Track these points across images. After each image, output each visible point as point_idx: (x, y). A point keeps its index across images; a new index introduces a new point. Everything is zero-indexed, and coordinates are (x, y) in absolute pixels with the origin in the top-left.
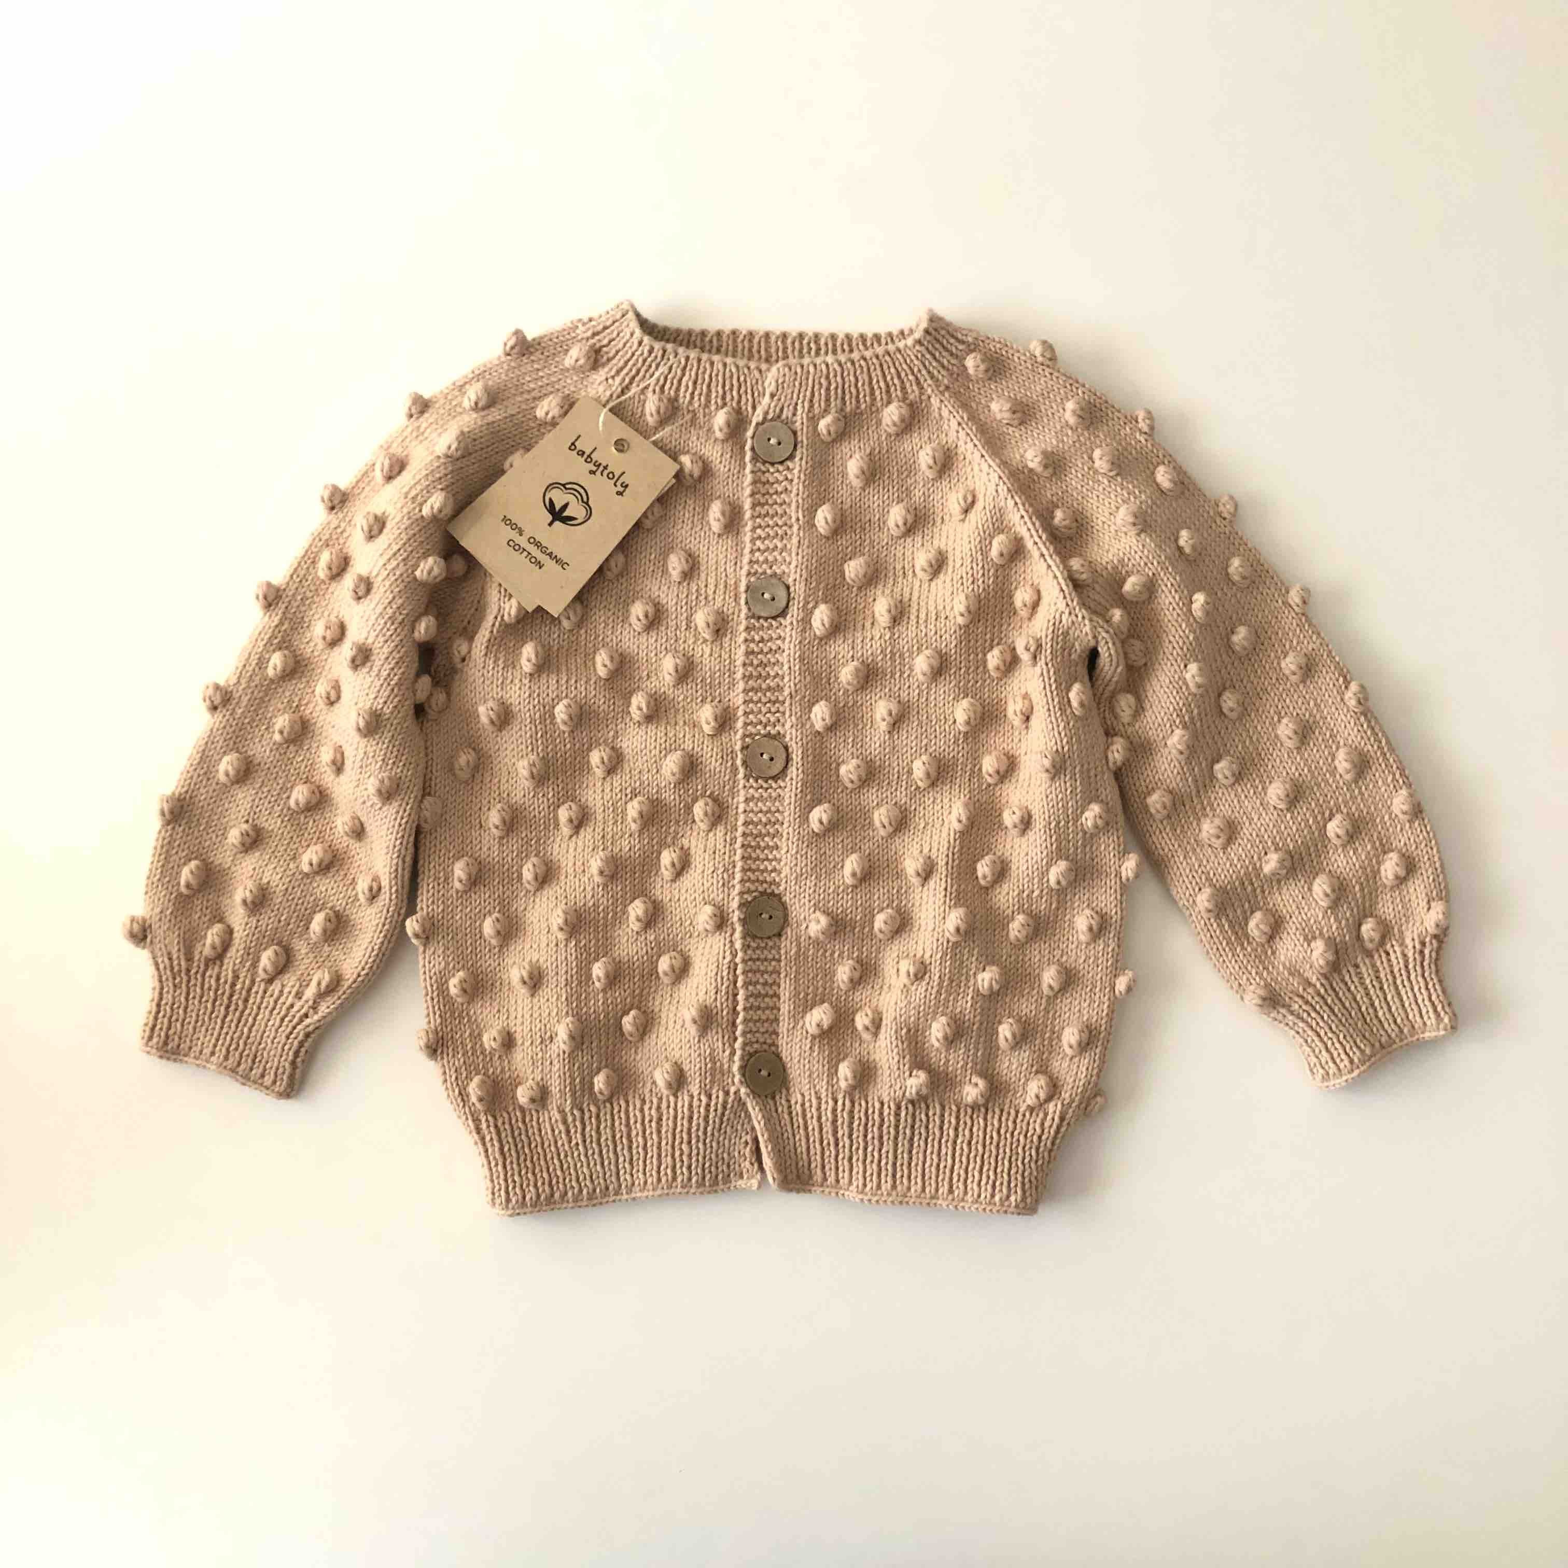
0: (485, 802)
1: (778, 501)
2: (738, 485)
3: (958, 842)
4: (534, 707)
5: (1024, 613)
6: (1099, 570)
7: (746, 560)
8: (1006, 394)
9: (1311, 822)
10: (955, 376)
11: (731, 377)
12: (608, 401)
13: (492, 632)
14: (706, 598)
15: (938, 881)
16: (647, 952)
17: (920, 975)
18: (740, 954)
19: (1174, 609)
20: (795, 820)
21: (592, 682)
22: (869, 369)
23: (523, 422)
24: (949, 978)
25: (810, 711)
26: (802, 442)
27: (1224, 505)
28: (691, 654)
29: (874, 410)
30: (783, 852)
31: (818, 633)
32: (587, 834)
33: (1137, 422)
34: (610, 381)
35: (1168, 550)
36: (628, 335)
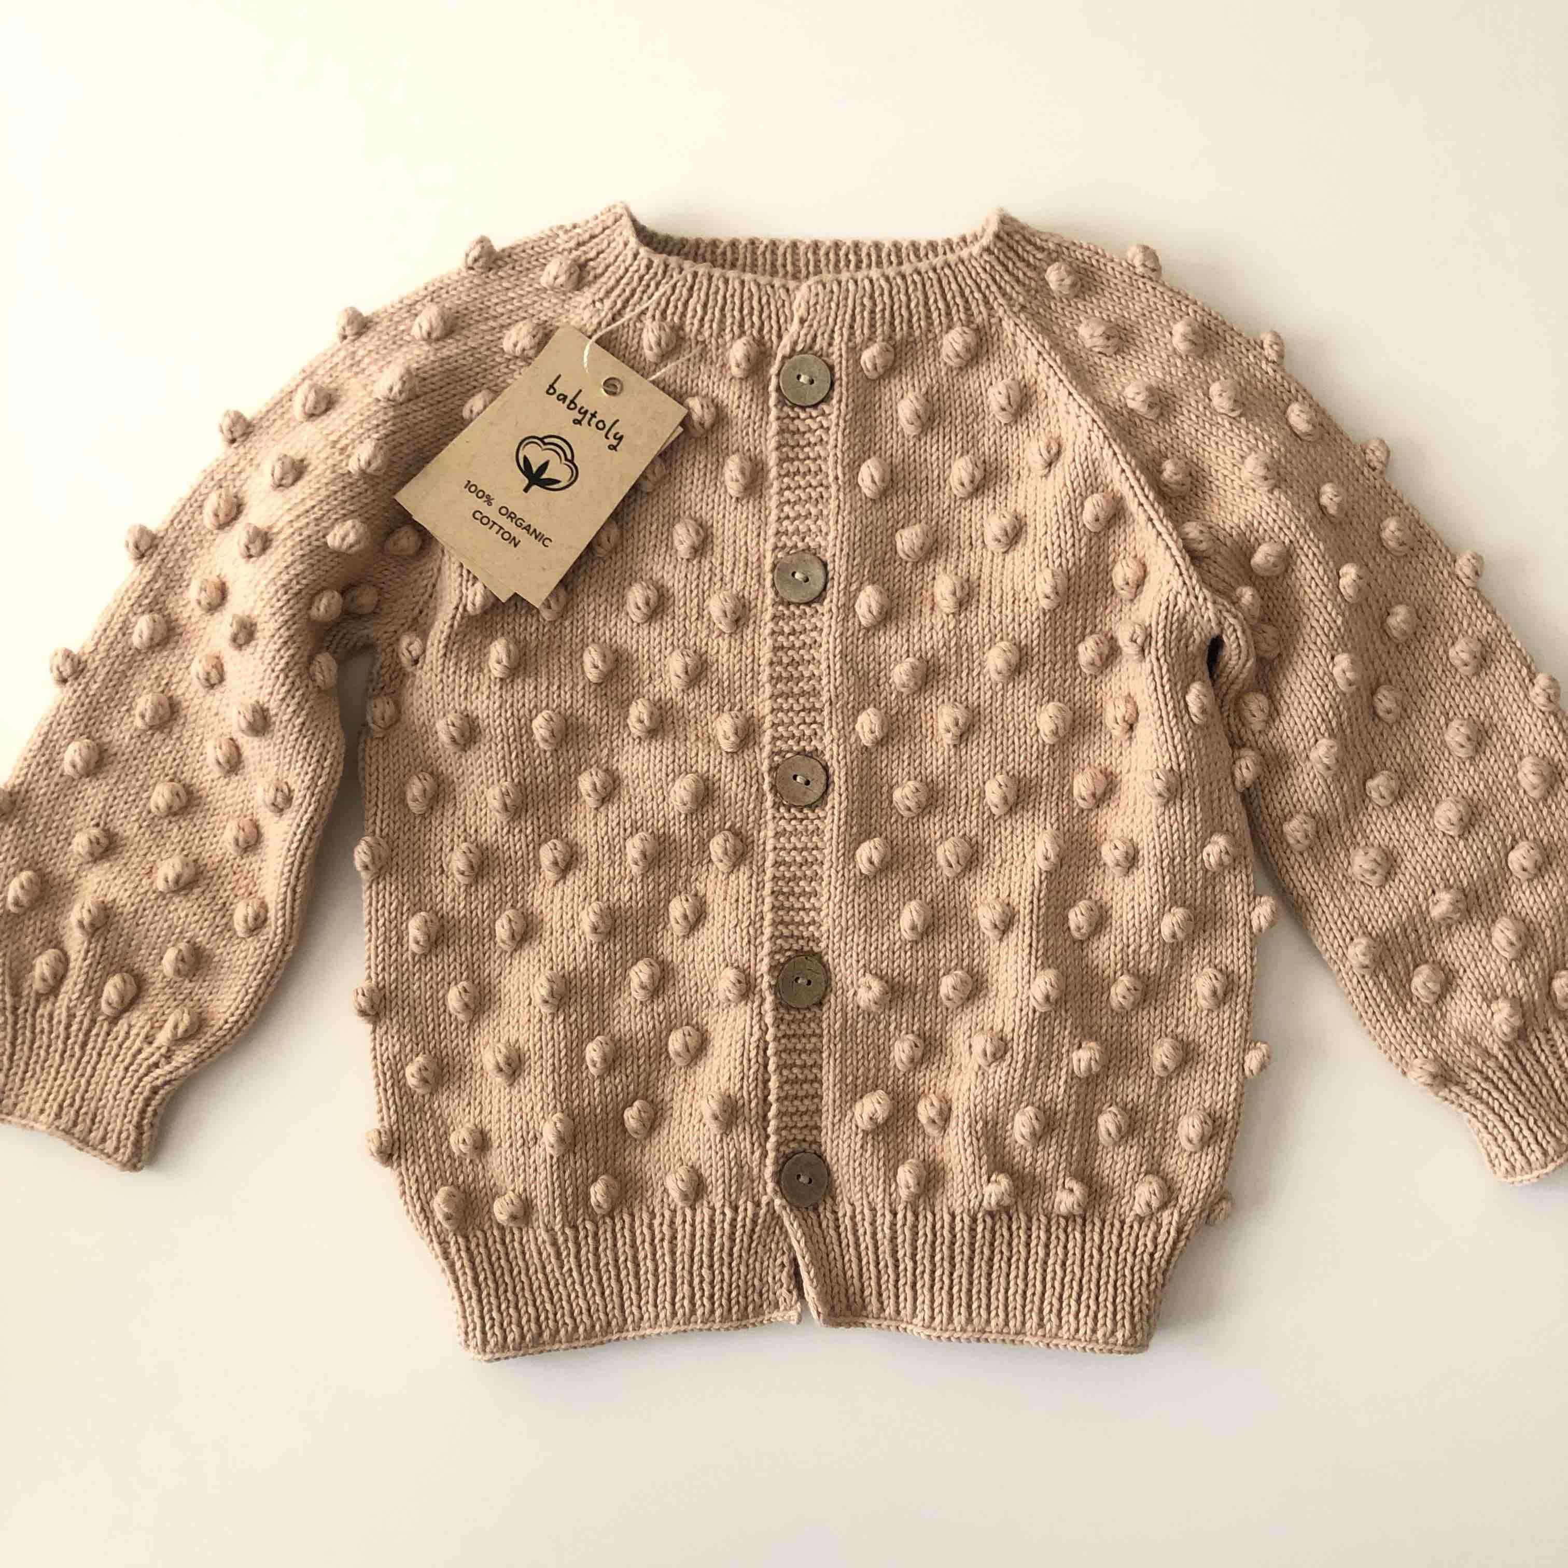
0: (447, 841)
1: (811, 455)
2: (760, 435)
3: (1045, 884)
4: (507, 721)
5: (1125, 594)
6: (1221, 538)
7: (771, 531)
8: (1097, 314)
9: (1489, 851)
10: (1033, 292)
11: (751, 298)
12: (595, 331)
13: (452, 626)
14: (722, 580)
15: (1020, 934)
16: (654, 1027)
17: (998, 1056)
18: (771, 1031)
19: (1317, 585)
20: (838, 859)
21: (579, 688)
22: (924, 285)
23: (487, 356)
24: (1037, 1057)
25: (855, 721)
26: (841, 379)
27: (1373, 452)
28: (703, 650)
29: (931, 338)
30: (823, 899)
31: (864, 622)
32: (575, 880)
33: (1262, 348)
34: (598, 305)
35: (1308, 511)
36: (621, 245)
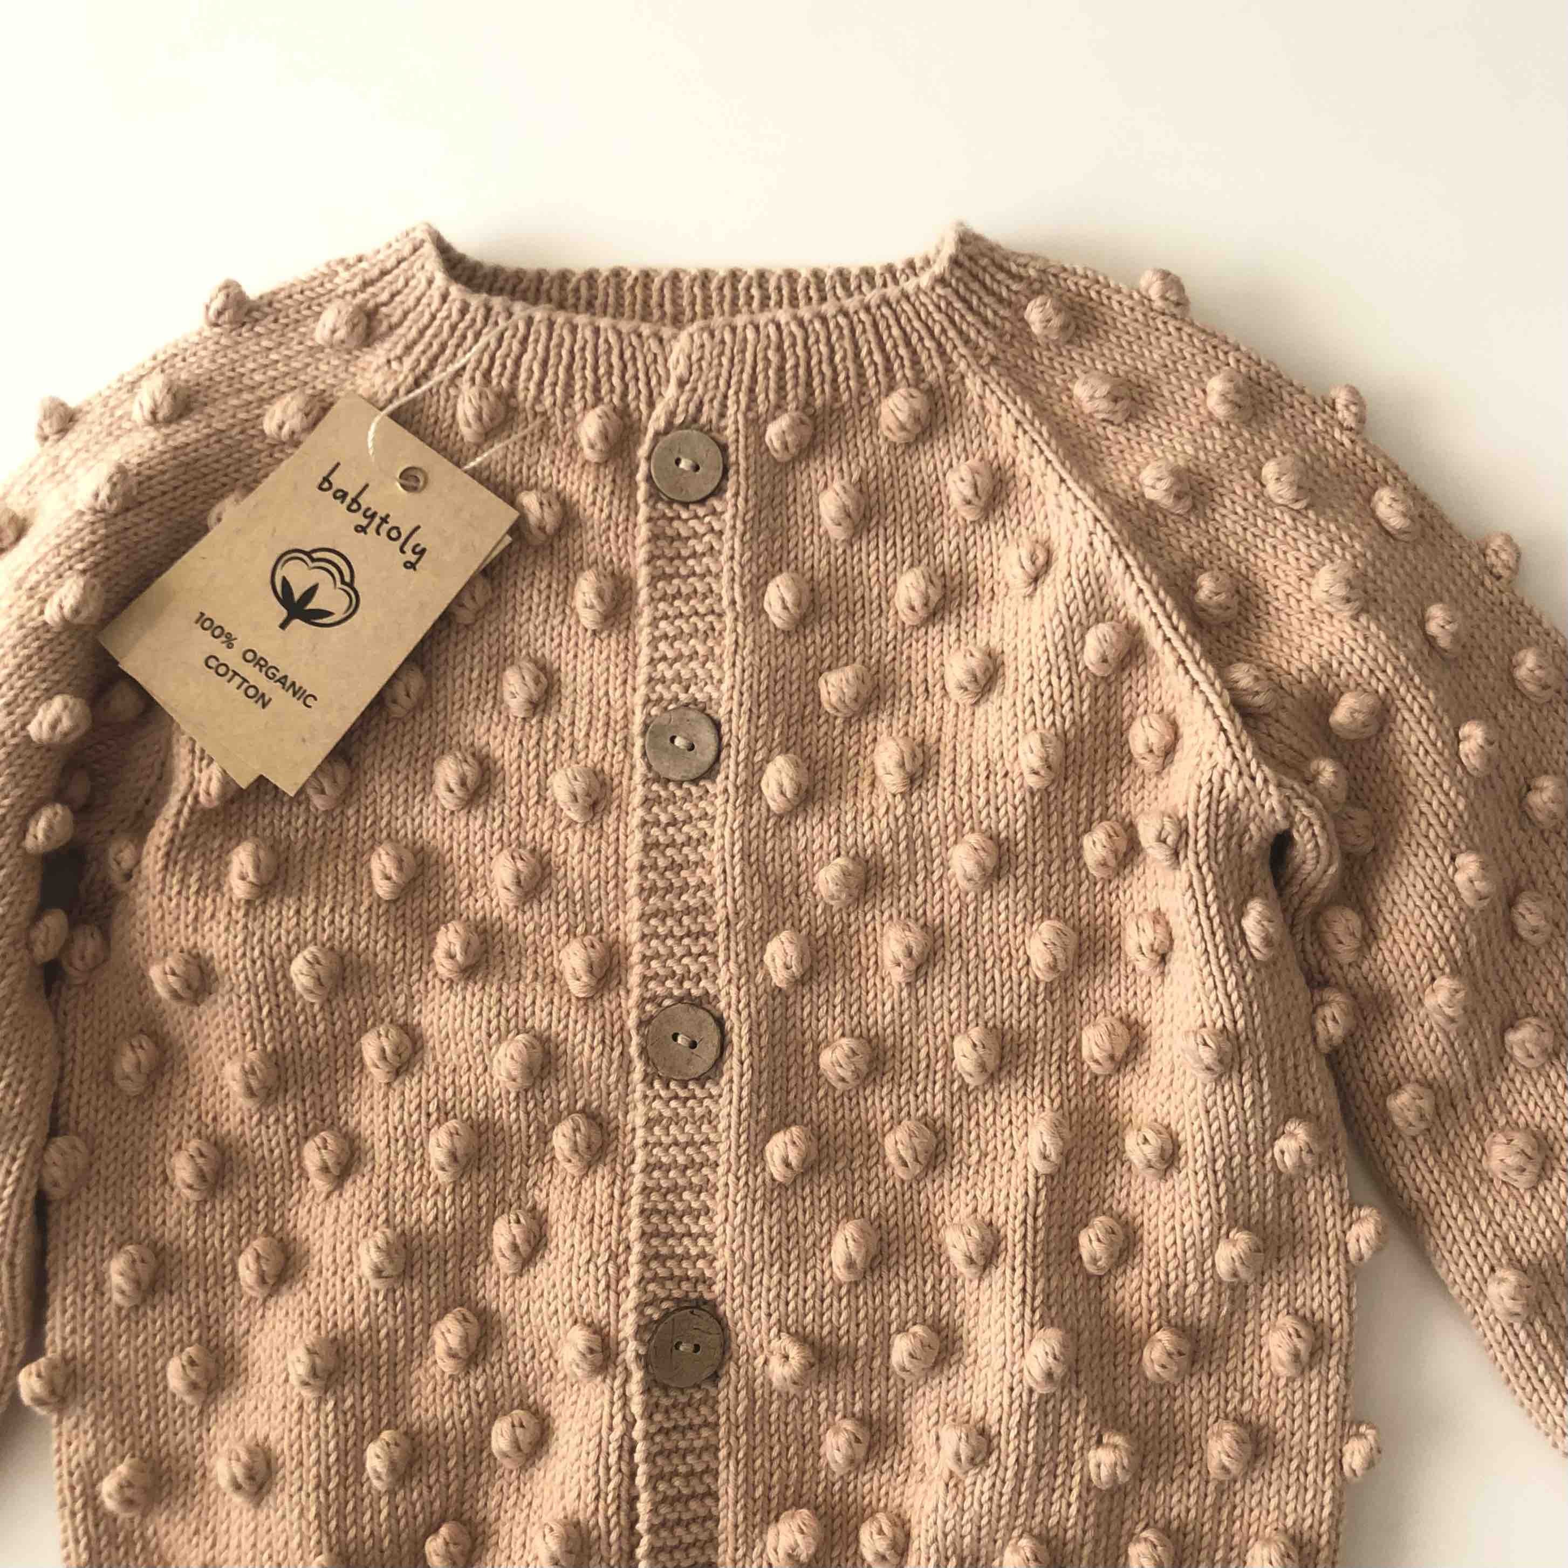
0: (172, 1134)
1: (698, 570)
2: (626, 542)
3: (1043, 1193)
4: (254, 962)
5: (1148, 764)
6: (1285, 684)
7: (641, 678)
8: (1100, 366)
10: (1008, 338)
11: (609, 352)
12: (390, 401)
13: (176, 826)
14: (572, 746)
15: (1009, 1271)
16: (470, 1412)
17: (978, 1460)
18: (640, 1425)
19: (1427, 752)
20: (739, 1158)
21: (363, 909)
22: (853, 331)
23: (241, 442)
24: (1035, 1461)
25: (763, 949)
26: (737, 463)
27: (1496, 553)
28: (545, 847)
29: (865, 403)
30: (718, 1219)
31: (773, 807)
32: (355, 1189)
33: (1334, 409)
34: (395, 365)
35: (1411, 646)
36: (424, 283)
